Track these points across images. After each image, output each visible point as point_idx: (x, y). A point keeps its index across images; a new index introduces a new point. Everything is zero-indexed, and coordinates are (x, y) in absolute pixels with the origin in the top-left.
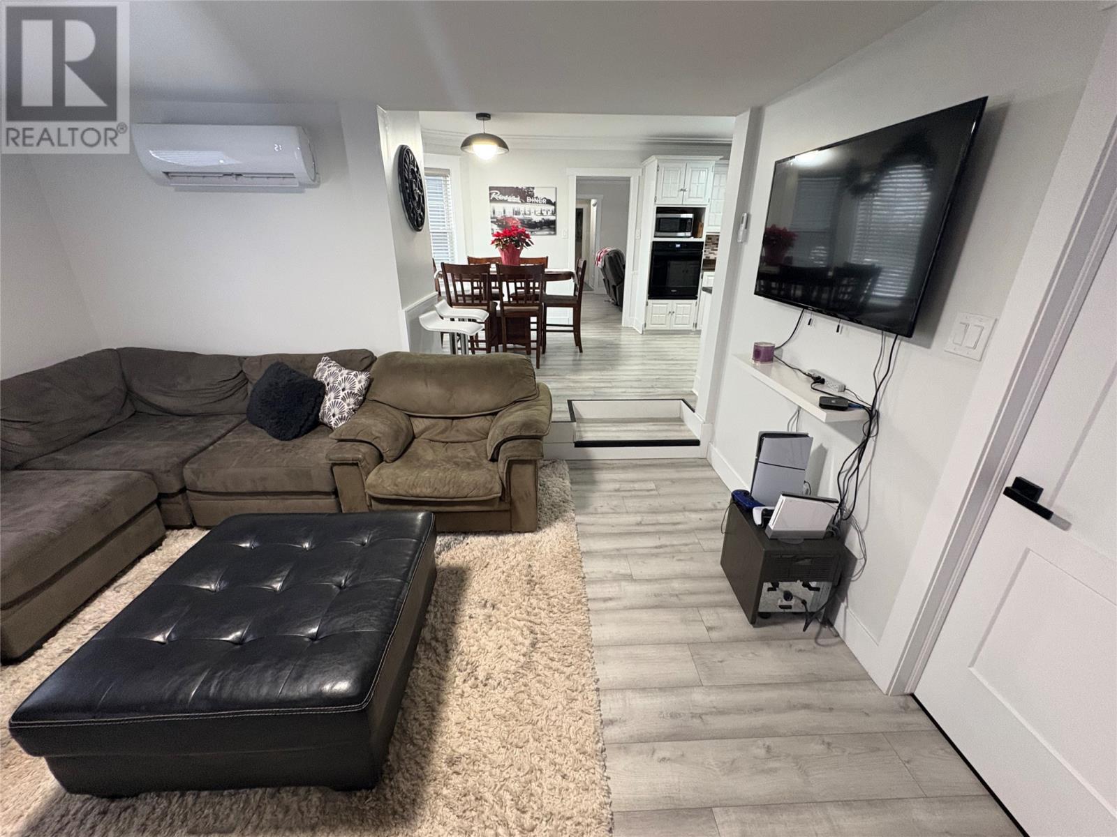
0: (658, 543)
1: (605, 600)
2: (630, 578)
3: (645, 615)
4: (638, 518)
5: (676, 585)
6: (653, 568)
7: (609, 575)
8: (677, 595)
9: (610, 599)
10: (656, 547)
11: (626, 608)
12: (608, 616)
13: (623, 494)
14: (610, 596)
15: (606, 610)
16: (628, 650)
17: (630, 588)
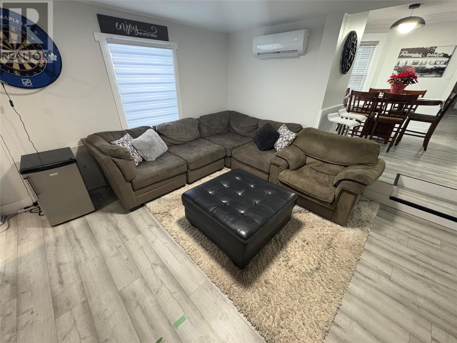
0: (422, 273)
1: (366, 277)
2: (389, 278)
3: (387, 299)
4: (414, 253)
5: (422, 301)
6: (409, 283)
7: (376, 269)
8: (418, 306)
9: (369, 278)
10: (419, 275)
11: (376, 288)
12: (362, 284)
13: (411, 236)
14: (370, 277)
15: (363, 281)
16: (365, 306)
17: (385, 281)
